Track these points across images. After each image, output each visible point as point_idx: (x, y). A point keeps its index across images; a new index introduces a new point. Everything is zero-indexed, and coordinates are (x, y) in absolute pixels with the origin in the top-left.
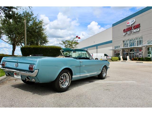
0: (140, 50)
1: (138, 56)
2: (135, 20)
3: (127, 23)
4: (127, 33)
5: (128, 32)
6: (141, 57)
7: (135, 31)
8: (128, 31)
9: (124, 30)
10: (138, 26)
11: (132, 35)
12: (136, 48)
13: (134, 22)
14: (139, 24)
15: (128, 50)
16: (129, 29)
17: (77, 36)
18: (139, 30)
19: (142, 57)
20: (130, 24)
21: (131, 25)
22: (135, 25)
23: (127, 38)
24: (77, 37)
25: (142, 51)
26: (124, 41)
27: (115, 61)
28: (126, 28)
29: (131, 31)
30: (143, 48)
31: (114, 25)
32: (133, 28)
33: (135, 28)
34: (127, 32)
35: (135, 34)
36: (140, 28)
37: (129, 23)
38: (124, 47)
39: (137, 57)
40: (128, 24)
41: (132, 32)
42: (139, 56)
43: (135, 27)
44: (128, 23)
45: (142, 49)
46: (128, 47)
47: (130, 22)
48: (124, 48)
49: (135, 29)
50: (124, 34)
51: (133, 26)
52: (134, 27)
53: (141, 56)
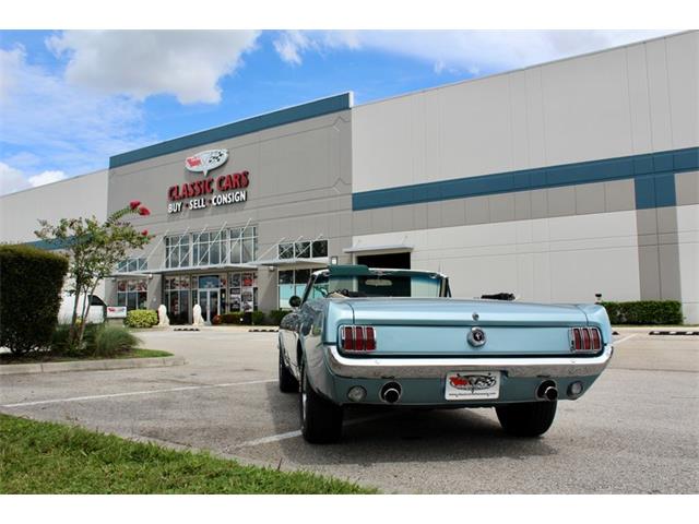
0: (244, 279)
1: (235, 307)
2: (226, 155)
3: (189, 161)
4: (187, 205)
5: (193, 203)
6: (251, 310)
7: (225, 199)
8: (194, 195)
9: (172, 191)
10: (240, 181)
11: (212, 214)
12: (227, 272)
13: (223, 159)
14: (246, 174)
15: (188, 280)
16: (201, 188)
17: (139, 204)
18: (243, 196)
19: (255, 308)
20: (205, 167)
21: (209, 171)
22: (225, 173)
23: (186, 225)
24: (134, 206)
25: (254, 285)
26: (167, 241)
27: (145, 327)
28: (181, 182)
29: (207, 197)
30: (259, 274)
31: (117, 162)
32: (214, 186)
33: (228, 188)
34: (185, 201)
35: (227, 212)
36: (249, 189)
37: (197, 163)
38: (167, 267)
39: (232, 310)
40: (195, 169)
41: (211, 202)
42: (242, 304)
43: (224, 184)
44: (193, 164)
45: (255, 277)
46: (191, 267)
47: (206, 159)
48: (170, 269)
49: (224, 190)
50: (171, 207)
51: (216, 179)
52: (221, 181)
53: (251, 304)
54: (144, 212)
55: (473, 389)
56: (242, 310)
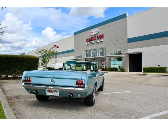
0: (103, 60)
1: (101, 67)
2: (98, 31)
3: (90, 32)
4: (90, 43)
5: (92, 42)
6: (104, 67)
7: (98, 41)
8: (92, 40)
9: (87, 40)
10: (101, 37)
11: (96, 45)
12: (99, 58)
13: (98, 32)
14: (103, 35)
15: (91, 60)
16: (93, 39)
18: (102, 40)
19: (105, 67)
20: (94, 34)
21: (95, 35)
22: (98, 35)
23: (90, 47)
24: (55, 46)
25: (105, 62)
26: (86, 51)
28: (89, 37)
29: (94, 41)
30: (106, 59)
31: (76, 33)
32: (96, 38)
33: (99, 38)
34: (90, 42)
35: (99, 44)
36: (104, 38)
37: (92, 33)
40: (92, 34)
41: (95, 42)
42: (102, 66)
43: (98, 38)
44: (91, 33)
45: (105, 60)
46: (91, 57)
47: (94, 32)
48: (87, 58)
49: (98, 39)
50: (87, 43)
51: (96, 36)
52: (97, 37)
53: (104, 66)
54: (58, 47)
55: (52, 93)
56: (102, 67)
